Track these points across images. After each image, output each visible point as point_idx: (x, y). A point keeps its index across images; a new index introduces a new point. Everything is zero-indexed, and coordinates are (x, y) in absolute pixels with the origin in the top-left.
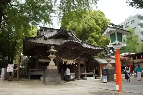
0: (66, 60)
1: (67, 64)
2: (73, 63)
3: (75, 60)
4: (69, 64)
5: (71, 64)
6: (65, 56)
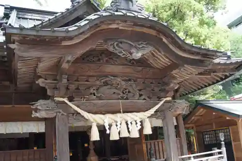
0: (106, 120)
1: (114, 137)
2: (141, 131)
3: (152, 111)
4: (125, 134)
5: (135, 134)
6: (100, 98)
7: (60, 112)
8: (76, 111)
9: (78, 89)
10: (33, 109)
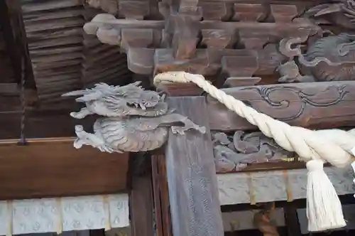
7: (181, 124)
8: (244, 120)
9: (236, 45)
10: (79, 122)
